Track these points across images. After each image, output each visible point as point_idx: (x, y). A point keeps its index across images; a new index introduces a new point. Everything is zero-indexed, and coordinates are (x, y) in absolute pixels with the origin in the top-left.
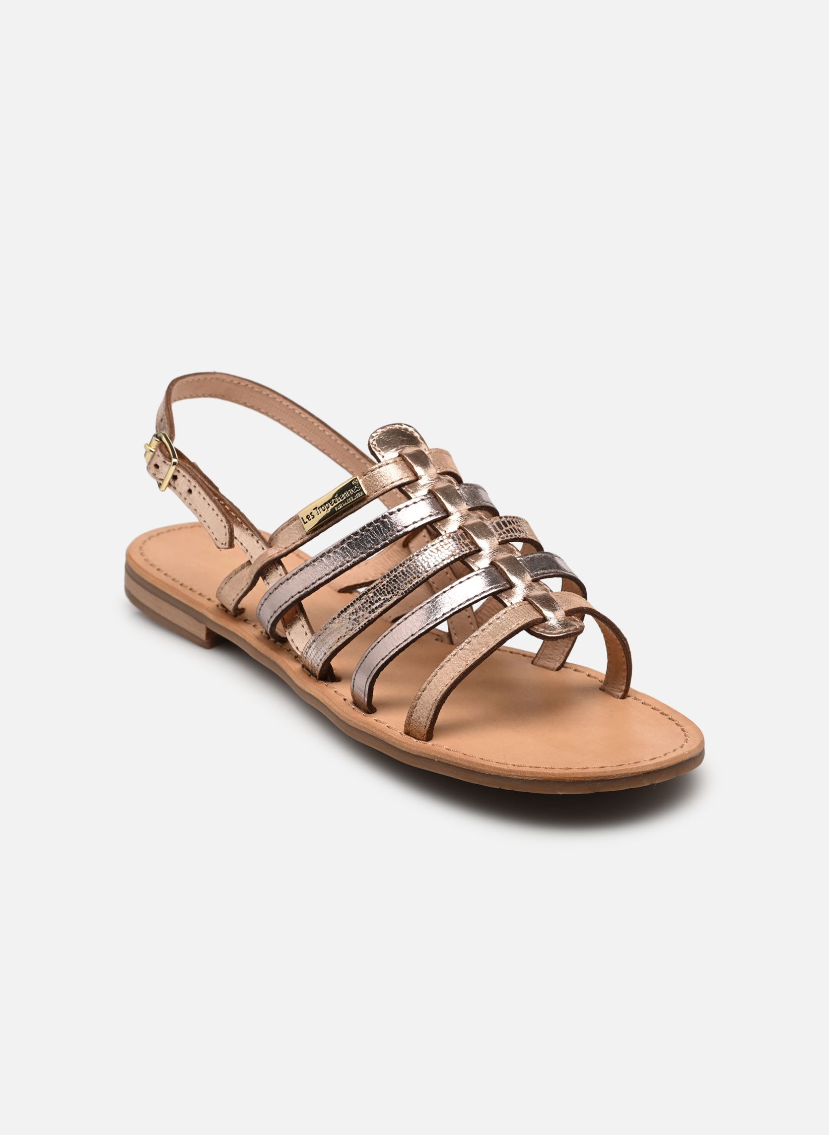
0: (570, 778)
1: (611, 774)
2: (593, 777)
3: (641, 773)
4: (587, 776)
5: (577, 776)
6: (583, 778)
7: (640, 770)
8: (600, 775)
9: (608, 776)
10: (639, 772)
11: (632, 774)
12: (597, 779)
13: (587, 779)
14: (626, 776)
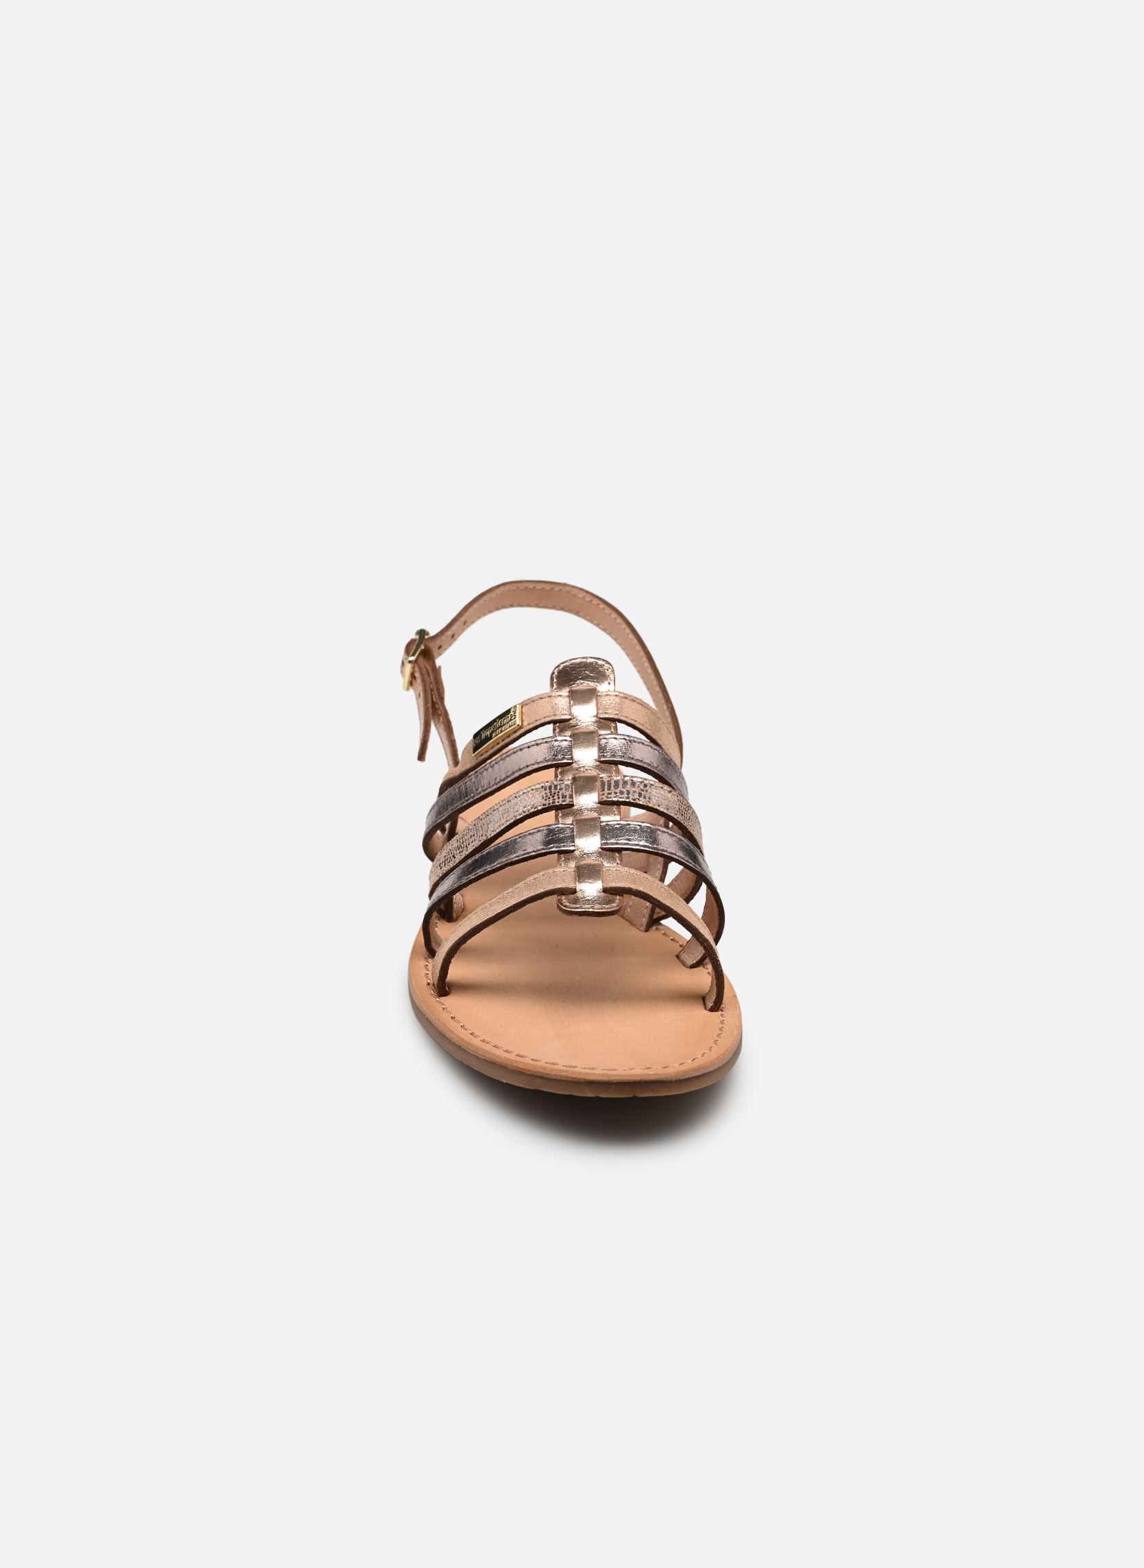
0: (513, 1066)
1: (549, 1073)
2: (533, 1072)
3: (583, 1080)
4: (527, 1068)
5: (519, 1066)
6: (523, 1069)
7: (582, 1077)
8: (540, 1070)
9: (548, 1074)
10: (581, 1079)
11: (572, 1078)
12: (537, 1074)
13: (526, 1072)
14: (565, 1079)
